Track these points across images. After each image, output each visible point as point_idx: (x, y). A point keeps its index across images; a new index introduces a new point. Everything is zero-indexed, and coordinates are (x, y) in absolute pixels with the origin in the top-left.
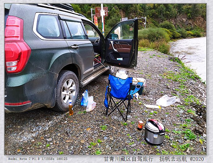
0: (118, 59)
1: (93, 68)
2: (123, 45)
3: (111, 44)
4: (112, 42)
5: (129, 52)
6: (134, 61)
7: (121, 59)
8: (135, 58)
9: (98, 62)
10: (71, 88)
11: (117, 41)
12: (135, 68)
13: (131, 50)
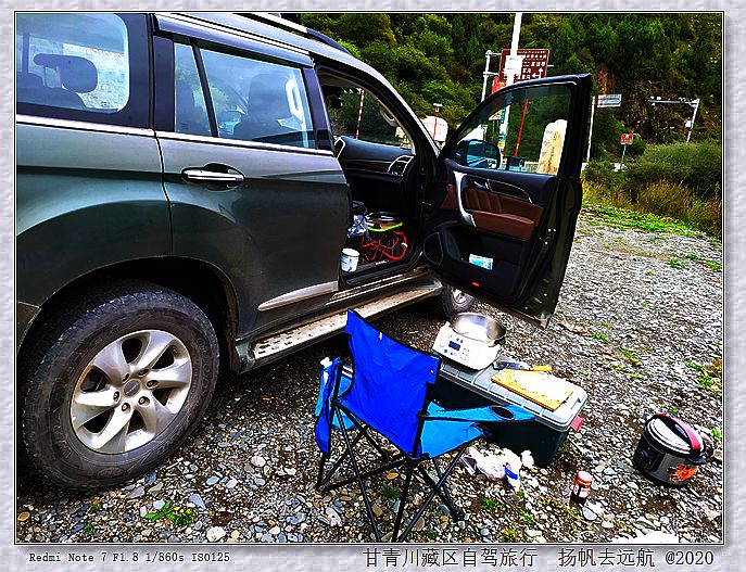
0: (473, 259)
1: (331, 286)
2: (506, 196)
3: (454, 183)
4: (459, 176)
5: (527, 236)
6: (545, 285)
7: (486, 263)
8: (551, 270)
9: (385, 258)
10: (152, 376)
11: (482, 177)
12: (543, 319)
13: (539, 230)
